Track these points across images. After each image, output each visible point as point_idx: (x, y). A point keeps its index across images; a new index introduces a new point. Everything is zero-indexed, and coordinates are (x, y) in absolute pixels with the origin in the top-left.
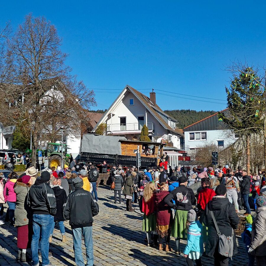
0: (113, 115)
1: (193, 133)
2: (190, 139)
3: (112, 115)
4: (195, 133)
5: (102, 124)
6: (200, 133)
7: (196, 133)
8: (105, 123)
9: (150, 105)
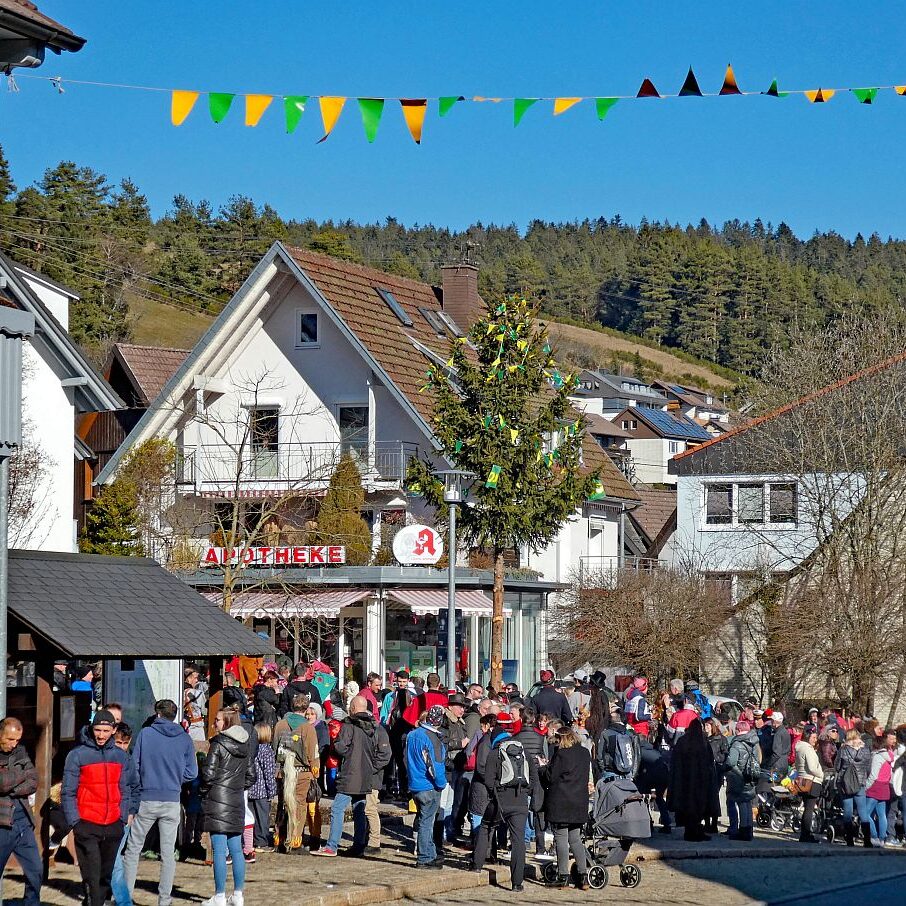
0: (211, 397)
1: (728, 488)
2: (709, 521)
3: (200, 395)
4: (735, 486)
5: (150, 445)
6: (760, 485)
7: (741, 485)
8: (175, 434)
9: (418, 344)
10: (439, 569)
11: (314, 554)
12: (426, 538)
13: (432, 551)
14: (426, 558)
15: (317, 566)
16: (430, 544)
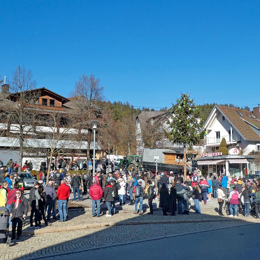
0: (211, 131)
9: (243, 120)
10: (239, 155)
11: (217, 154)
12: (235, 150)
13: (237, 153)
14: (236, 154)
15: (218, 156)
16: (236, 151)
